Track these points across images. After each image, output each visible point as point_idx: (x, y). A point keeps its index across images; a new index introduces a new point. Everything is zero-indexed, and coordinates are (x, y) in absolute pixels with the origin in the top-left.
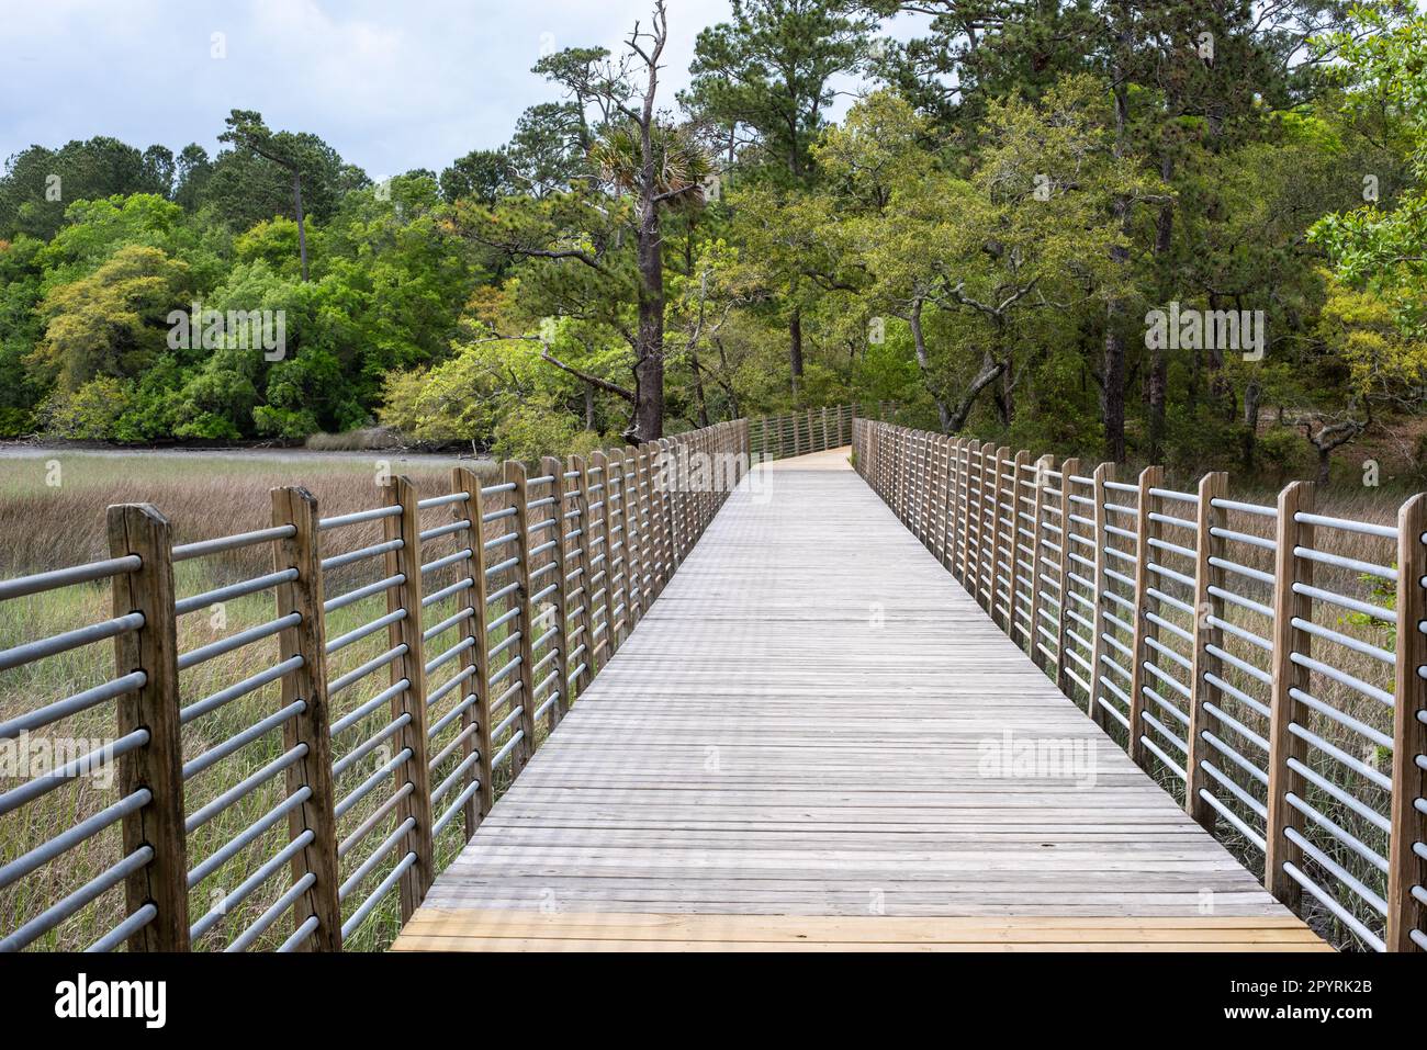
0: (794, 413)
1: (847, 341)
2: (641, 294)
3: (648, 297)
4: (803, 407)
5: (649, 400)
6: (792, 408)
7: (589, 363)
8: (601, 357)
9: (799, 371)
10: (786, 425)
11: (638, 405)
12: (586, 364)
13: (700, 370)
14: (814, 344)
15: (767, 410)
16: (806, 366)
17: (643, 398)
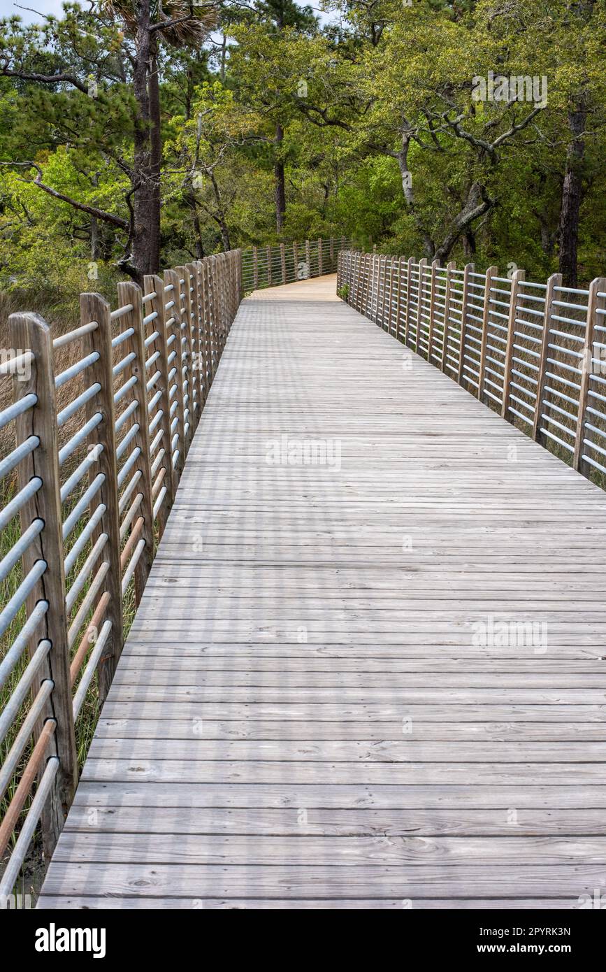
0: (282, 245)
1: (322, 184)
2: (136, 124)
3: (143, 126)
4: (288, 241)
5: (144, 230)
6: (278, 241)
7: (93, 194)
8: (105, 190)
9: (283, 209)
10: (275, 256)
11: (133, 234)
12: (89, 196)
13: (197, 206)
14: (294, 187)
15: (256, 242)
16: (289, 205)
17: (137, 227)
